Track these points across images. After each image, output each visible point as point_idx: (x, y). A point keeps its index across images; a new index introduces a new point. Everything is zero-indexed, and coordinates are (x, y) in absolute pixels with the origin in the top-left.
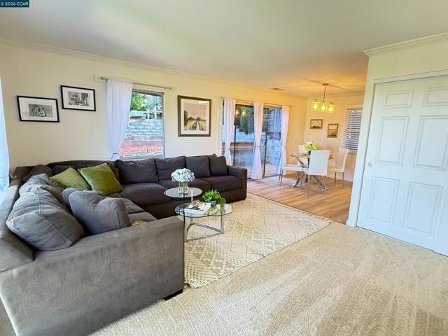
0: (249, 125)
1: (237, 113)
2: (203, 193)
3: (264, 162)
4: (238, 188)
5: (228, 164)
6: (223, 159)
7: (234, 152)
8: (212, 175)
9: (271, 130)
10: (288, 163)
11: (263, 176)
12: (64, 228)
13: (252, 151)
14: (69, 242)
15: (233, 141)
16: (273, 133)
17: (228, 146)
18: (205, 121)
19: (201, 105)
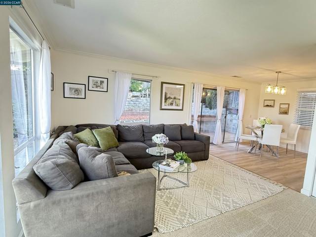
0: (213, 103)
1: (204, 94)
2: (175, 153)
3: (224, 131)
4: (202, 151)
5: (195, 131)
6: (191, 127)
7: (201, 122)
8: (182, 139)
9: (230, 107)
10: (243, 134)
11: (223, 142)
12: (69, 174)
13: (215, 122)
14: (71, 186)
15: (200, 114)
16: (231, 109)
17: (196, 118)
18: (179, 99)
19: (177, 89)
